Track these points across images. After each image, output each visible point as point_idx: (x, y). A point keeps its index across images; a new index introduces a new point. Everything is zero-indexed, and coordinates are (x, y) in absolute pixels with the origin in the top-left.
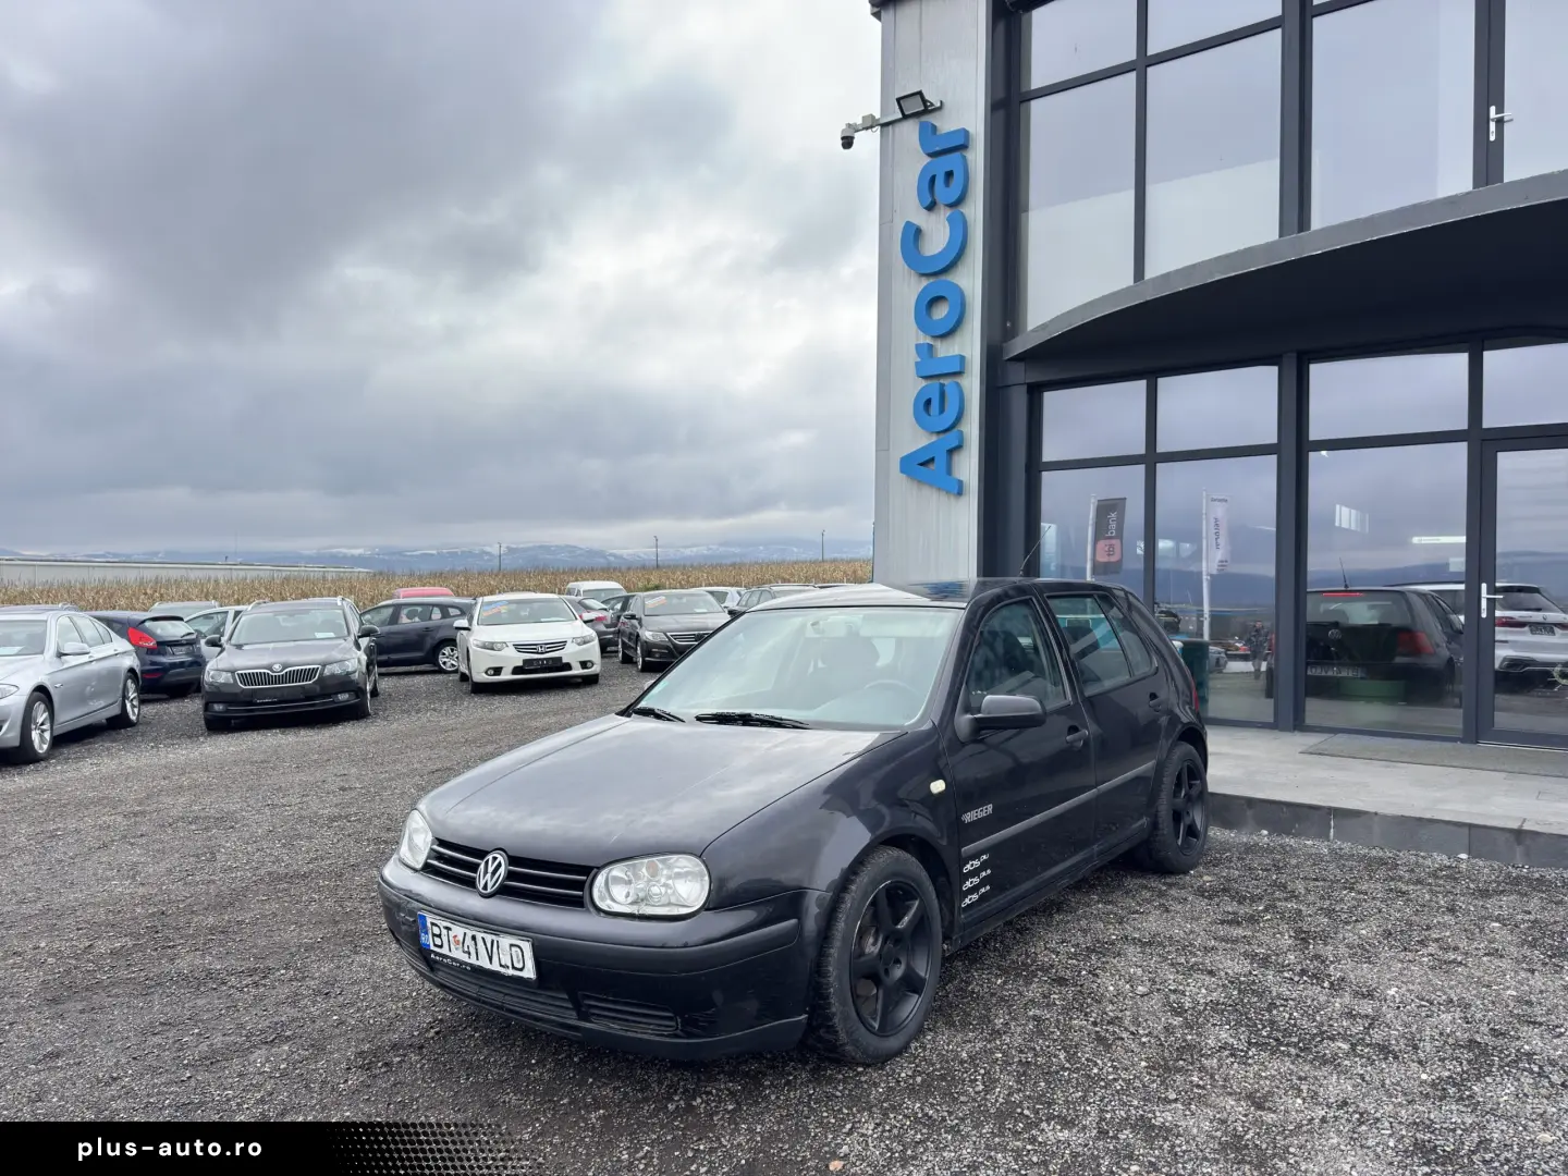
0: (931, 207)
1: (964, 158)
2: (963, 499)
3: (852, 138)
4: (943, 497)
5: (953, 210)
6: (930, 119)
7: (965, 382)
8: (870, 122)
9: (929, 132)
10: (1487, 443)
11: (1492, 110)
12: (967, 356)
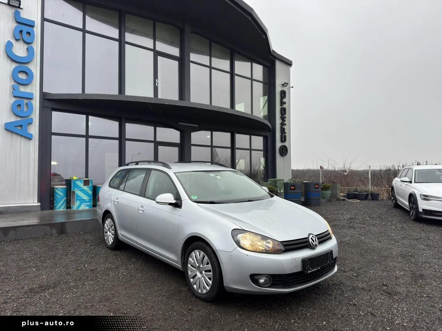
0: (18, 40)
4: (23, 139)
5: (30, 45)
6: (20, 10)
7: (33, 102)
10: (157, 144)
11: (157, 80)
12: (34, 94)
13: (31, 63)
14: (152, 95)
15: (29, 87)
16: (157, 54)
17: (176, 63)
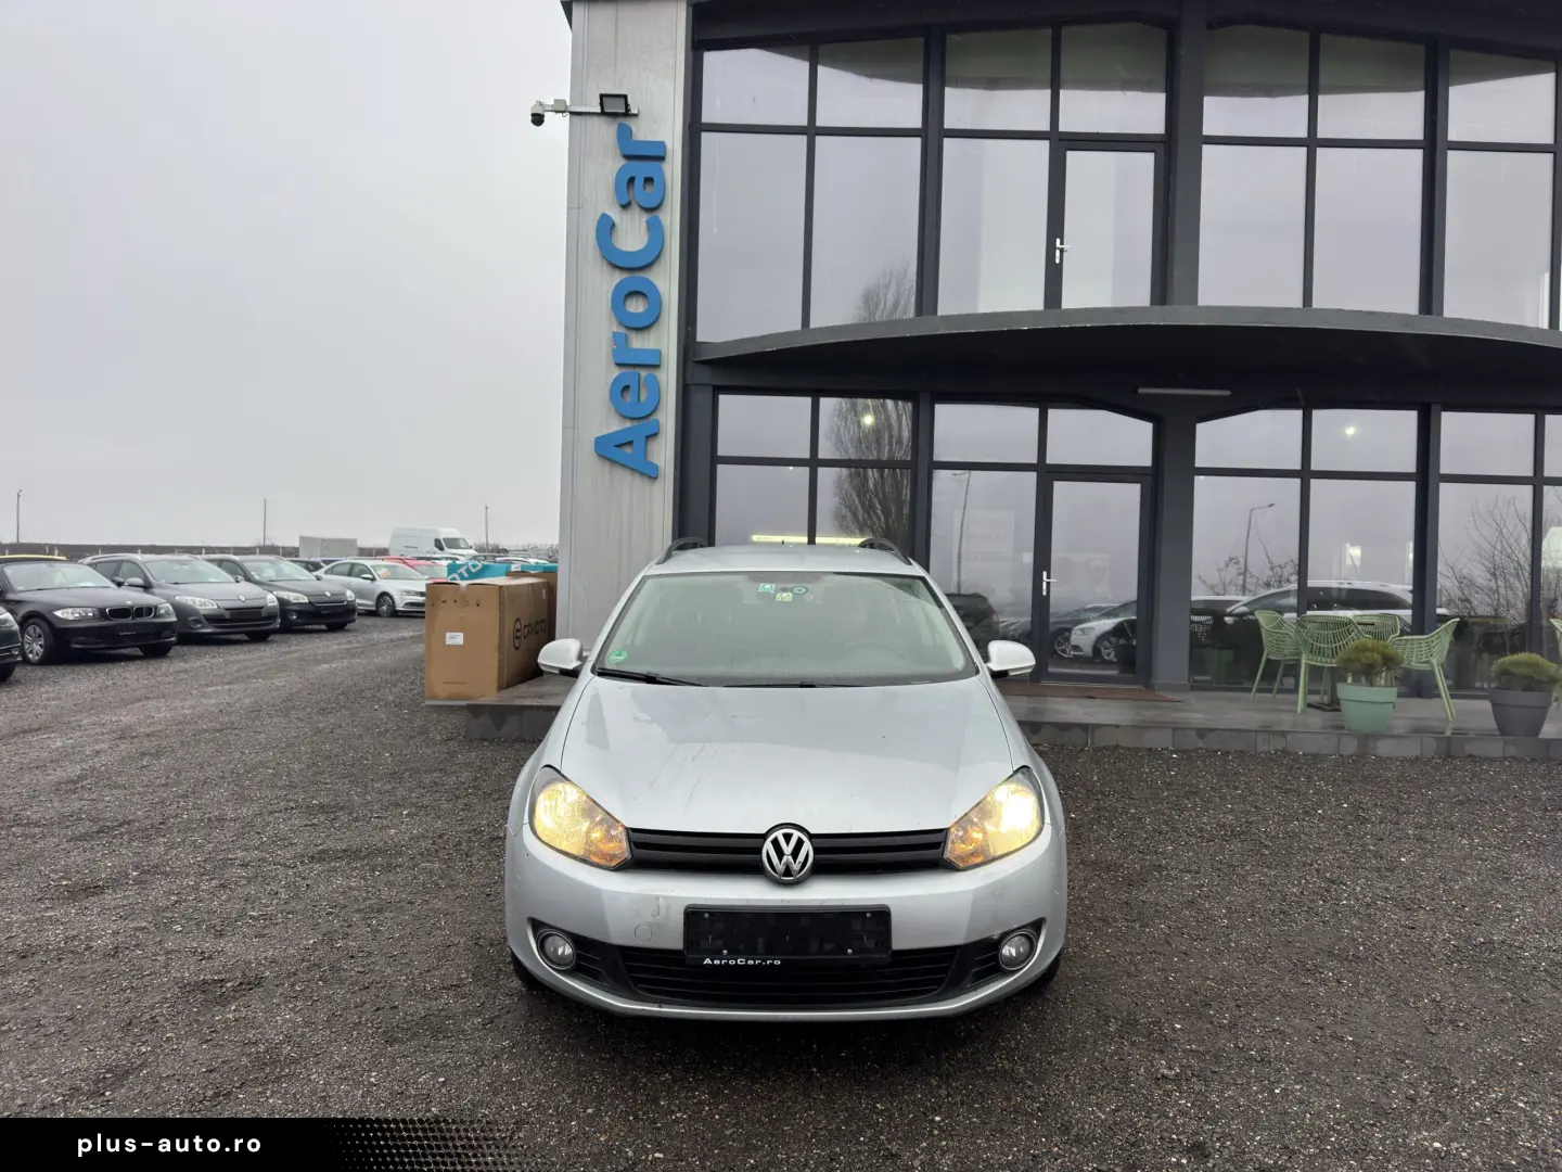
0: (625, 206)
1: (661, 169)
2: (658, 485)
3: (543, 116)
4: (637, 479)
5: (653, 215)
6: (629, 122)
8: (560, 109)
9: (624, 135)
10: (1048, 475)
11: (1058, 241)
12: (664, 352)
13: (656, 268)
14: (1037, 303)
15: (653, 333)
16: (1062, 143)
17: (1145, 162)
